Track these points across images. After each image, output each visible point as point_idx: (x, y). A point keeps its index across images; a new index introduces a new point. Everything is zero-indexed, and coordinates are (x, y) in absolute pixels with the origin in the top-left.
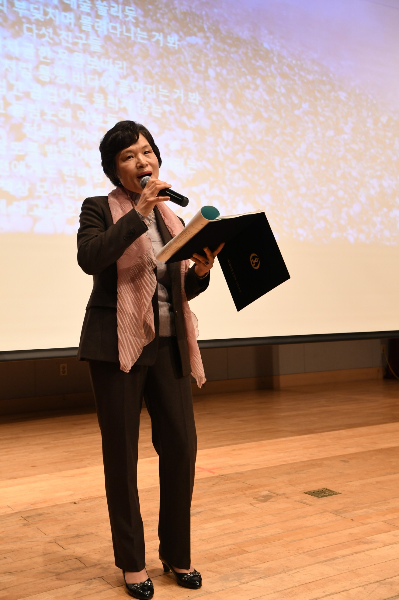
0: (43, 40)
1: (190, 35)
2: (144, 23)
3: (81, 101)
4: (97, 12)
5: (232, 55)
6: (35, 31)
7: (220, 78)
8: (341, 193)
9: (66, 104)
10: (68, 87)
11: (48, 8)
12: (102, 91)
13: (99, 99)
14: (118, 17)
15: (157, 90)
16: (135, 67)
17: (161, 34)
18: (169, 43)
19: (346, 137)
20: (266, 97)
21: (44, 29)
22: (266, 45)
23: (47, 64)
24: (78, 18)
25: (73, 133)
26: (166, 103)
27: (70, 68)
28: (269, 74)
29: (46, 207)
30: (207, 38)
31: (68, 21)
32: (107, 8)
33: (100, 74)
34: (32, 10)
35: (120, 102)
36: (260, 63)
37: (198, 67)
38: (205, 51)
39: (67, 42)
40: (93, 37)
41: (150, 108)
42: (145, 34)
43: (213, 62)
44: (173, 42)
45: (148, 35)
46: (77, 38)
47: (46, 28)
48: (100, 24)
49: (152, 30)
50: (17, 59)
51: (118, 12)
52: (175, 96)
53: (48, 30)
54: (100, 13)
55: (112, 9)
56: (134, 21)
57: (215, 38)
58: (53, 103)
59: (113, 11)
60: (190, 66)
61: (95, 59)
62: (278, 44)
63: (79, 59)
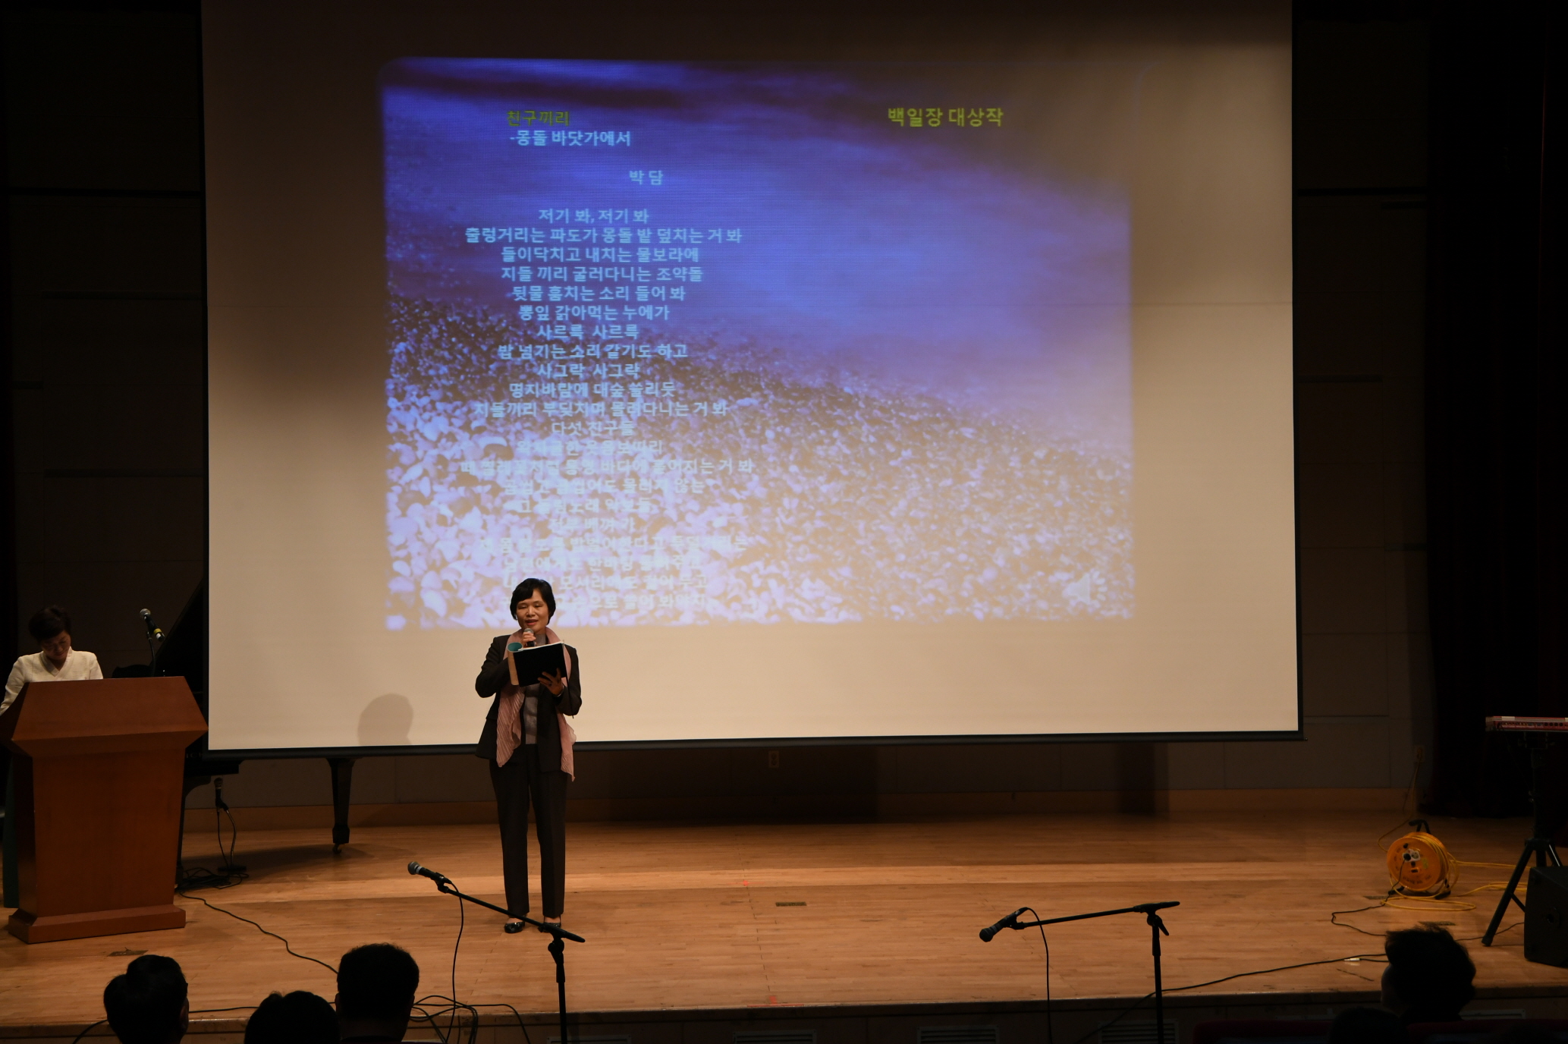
0: (572, 435)
1: (742, 397)
2: (685, 395)
3: (610, 489)
4: (630, 395)
5: (798, 410)
6: (563, 428)
7: (782, 439)
8: (962, 557)
9: (594, 494)
10: (596, 477)
11: (577, 402)
12: (634, 475)
13: (630, 485)
14: (654, 395)
15: (699, 464)
16: (672, 445)
17: (706, 403)
18: (715, 411)
19: (973, 484)
20: (847, 451)
21: (572, 424)
22: (847, 390)
23: (574, 458)
24: (609, 406)
25: (600, 523)
26: (709, 476)
27: (599, 457)
28: (852, 423)
29: (570, 601)
30: (765, 396)
31: (597, 411)
32: (642, 389)
33: (631, 458)
34: (561, 408)
35: (654, 483)
36: (839, 412)
37: (752, 431)
38: (762, 411)
39: (597, 432)
40: (625, 420)
41: (689, 485)
42: (685, 407)
43: (771, 422)
44: (720, 408)
45: (689, 408)
46: (607, 426)
47: (575, 422)
48: (633, 407)
49: (694, 401)
50: (545, 458)
51: (654, 389)
52: (721, 468)
53: (577, 424)
54: (633, 396)
55: (647, 388)
56: (672, 396)
57: (775, 394)
58: (580, 496)
59: (648, 391)
60: (741, 431)
61: (627, 443)
62: (865, 385)
63: (609, 446)
